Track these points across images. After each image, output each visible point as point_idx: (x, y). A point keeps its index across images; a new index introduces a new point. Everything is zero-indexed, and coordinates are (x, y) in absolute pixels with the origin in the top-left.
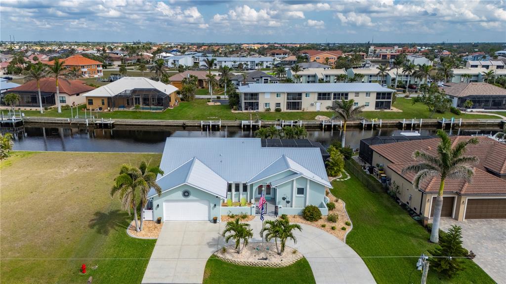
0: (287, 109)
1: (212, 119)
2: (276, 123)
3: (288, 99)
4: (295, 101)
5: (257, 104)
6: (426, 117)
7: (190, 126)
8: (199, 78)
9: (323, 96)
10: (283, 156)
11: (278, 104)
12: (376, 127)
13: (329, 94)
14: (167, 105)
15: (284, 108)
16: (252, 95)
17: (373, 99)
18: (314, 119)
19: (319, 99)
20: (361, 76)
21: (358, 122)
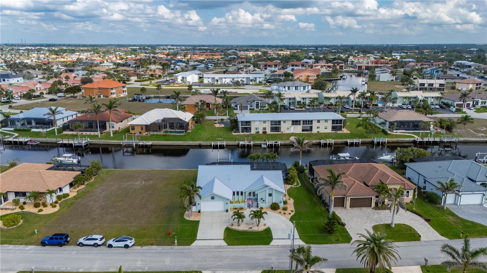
0: (271, 131)
1: (219, 141)
2: (263, 142)
3: (271, 125)
4: (276, 126)
5: (250, 128)
6: (365, 137)
7: (204, 145)
8: (207, 102)
9: (295, 122)
10: (262, 176)
11: (265, 129)
12: (330, 145)
13: (299, 121)
14: (187, 129)
15: (268, 131)
16: (247, 122)
17: (330, 125)
18: (289, 139)
19: (293, 124)
20: (329, 99)
21: (318, 141)
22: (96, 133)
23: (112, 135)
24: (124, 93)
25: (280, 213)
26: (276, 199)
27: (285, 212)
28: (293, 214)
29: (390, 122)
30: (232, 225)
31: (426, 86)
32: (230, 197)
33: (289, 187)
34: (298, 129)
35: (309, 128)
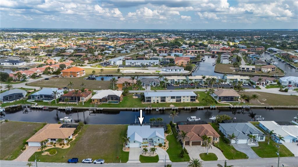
1: (136, 107)
2: (157, 108)
3: (161, 98)
4: (163, 99)
5: (151, 100)
6: (206, 105)
8: (129, 82)
9: (173, 97)
10: (155, 131)
11: (158, 100)
12: (189, 109)
13: (175, 97)
14: (120, 100)
15: (160, 102)
16: (149, 97)
17: (189, 98)
18: (169, 106)
19: (171, 98)
20: (191, 80)
21: (183, 107)
22: (75, 103)
23: (83, 104)
24: (84, 74)
25: (163, 148)
26: (161, 142)
27: (165, 148)
28: (168, 148)
29: (219, 97)
30: (143, 154)
31: (245, 69)
32: (142, 141)
33: (167, 135)
34: (174, 101)
35: (179, 100)
